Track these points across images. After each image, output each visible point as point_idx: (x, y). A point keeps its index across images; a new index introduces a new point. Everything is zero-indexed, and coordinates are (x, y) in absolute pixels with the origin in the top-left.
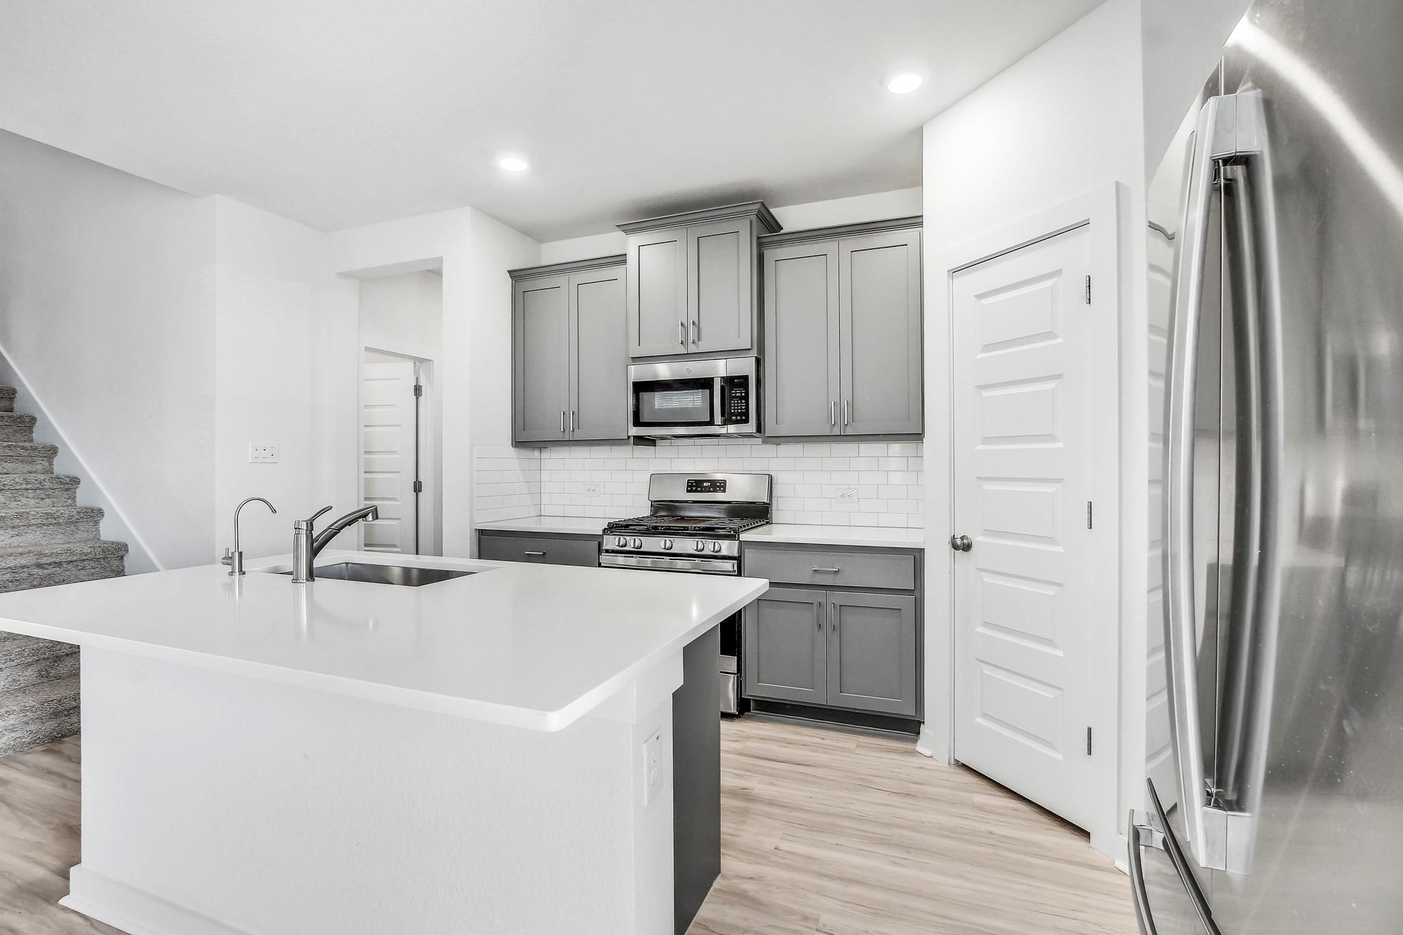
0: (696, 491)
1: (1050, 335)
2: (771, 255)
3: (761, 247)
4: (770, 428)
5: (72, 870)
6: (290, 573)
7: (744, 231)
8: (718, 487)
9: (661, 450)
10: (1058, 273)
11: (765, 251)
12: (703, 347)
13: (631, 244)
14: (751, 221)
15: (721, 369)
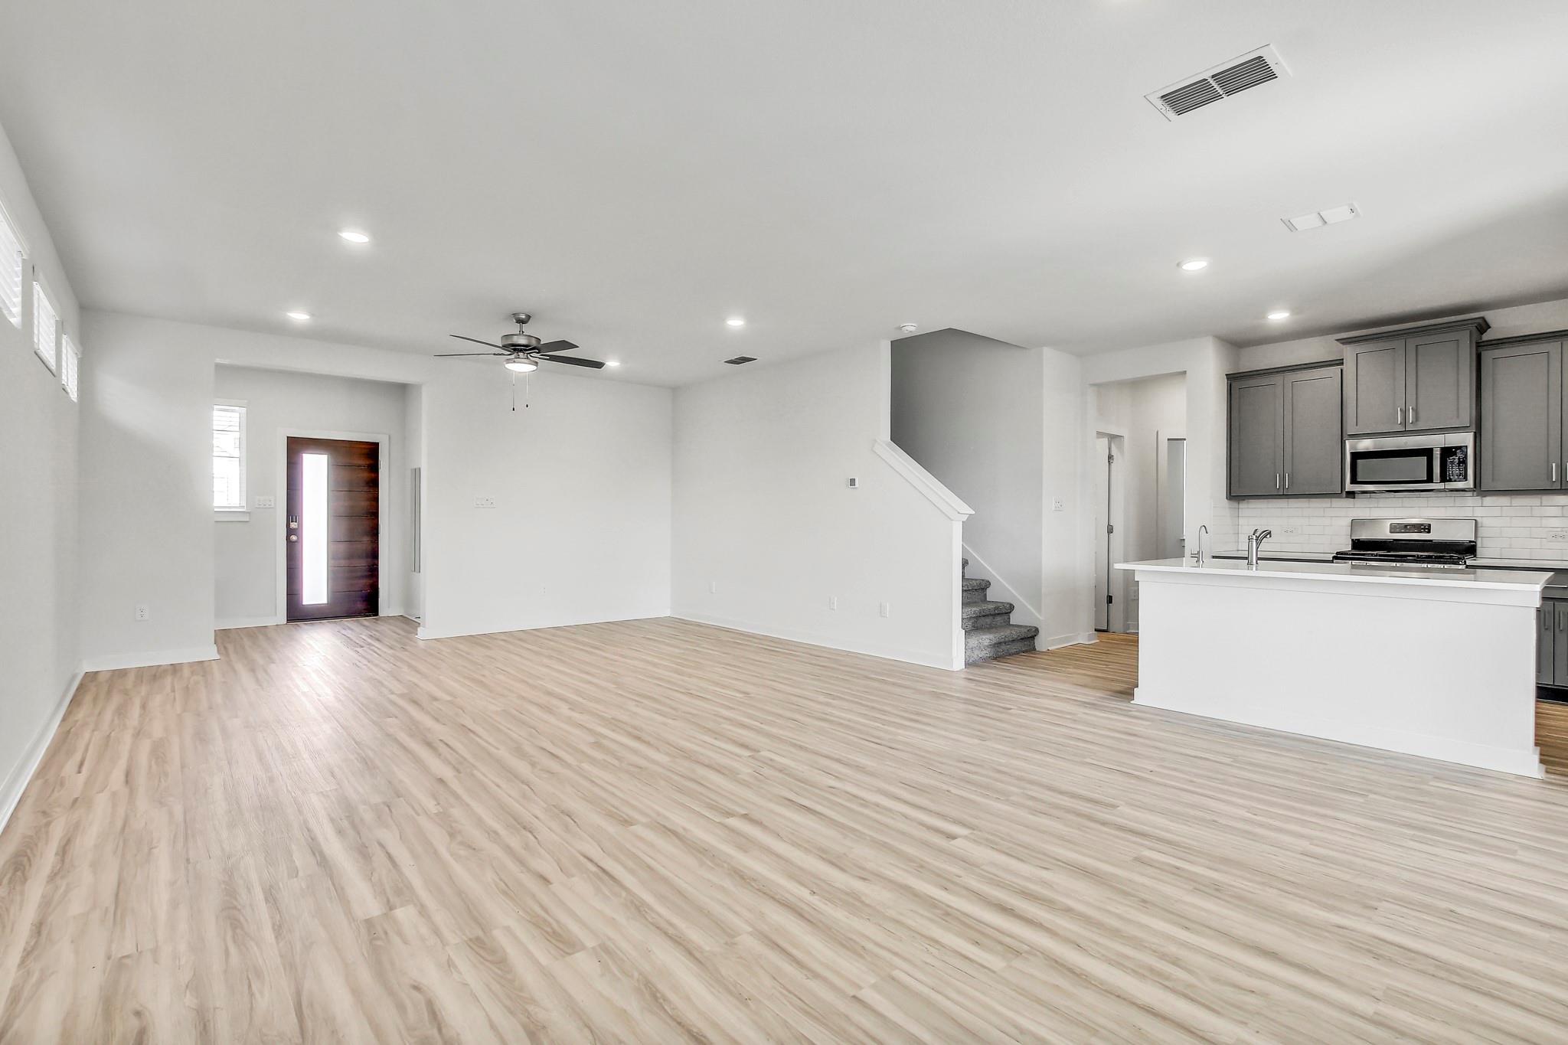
0: (1399, 532)
2: (1488, 356)
3: (1480, 348)
4: (1486, 484)
5: (1135, 689)
6: (1246, 558)
7: (1465, 341)
8: (1422, 529)
9: (1359, 502)
11: (1482, 353)
12: (1421, 426)
13: (1349, 353)
14: (1470, 332)
15: (1436, 442)
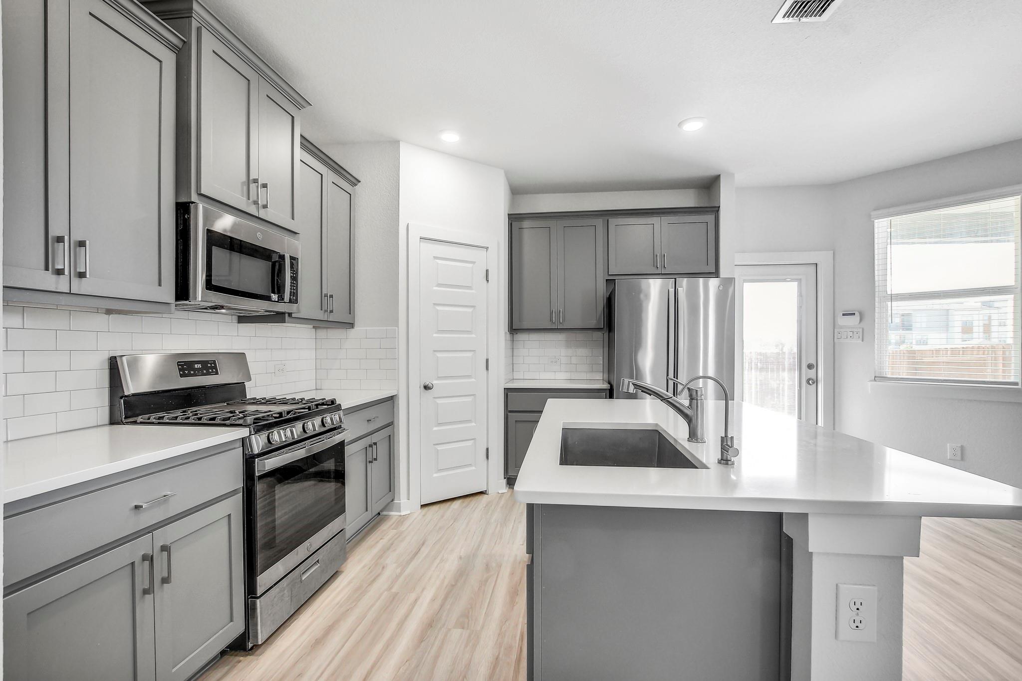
0: (189, 375)
1: (469, 288)
10: (474, 263)
12: (270, 216)
